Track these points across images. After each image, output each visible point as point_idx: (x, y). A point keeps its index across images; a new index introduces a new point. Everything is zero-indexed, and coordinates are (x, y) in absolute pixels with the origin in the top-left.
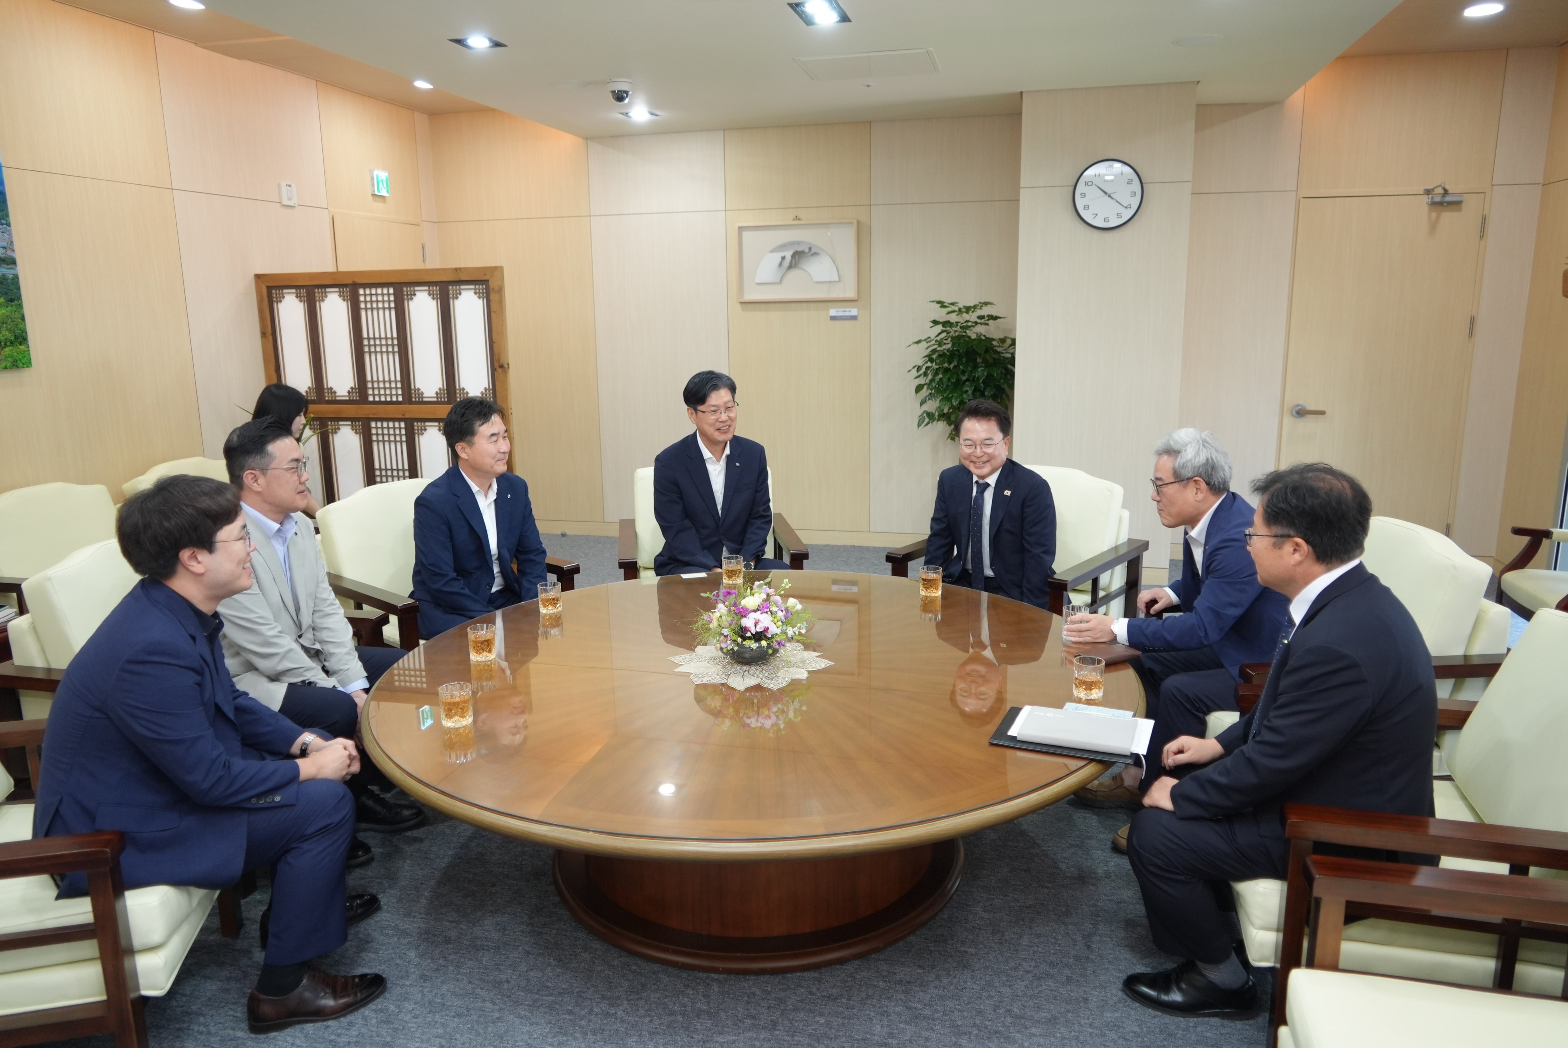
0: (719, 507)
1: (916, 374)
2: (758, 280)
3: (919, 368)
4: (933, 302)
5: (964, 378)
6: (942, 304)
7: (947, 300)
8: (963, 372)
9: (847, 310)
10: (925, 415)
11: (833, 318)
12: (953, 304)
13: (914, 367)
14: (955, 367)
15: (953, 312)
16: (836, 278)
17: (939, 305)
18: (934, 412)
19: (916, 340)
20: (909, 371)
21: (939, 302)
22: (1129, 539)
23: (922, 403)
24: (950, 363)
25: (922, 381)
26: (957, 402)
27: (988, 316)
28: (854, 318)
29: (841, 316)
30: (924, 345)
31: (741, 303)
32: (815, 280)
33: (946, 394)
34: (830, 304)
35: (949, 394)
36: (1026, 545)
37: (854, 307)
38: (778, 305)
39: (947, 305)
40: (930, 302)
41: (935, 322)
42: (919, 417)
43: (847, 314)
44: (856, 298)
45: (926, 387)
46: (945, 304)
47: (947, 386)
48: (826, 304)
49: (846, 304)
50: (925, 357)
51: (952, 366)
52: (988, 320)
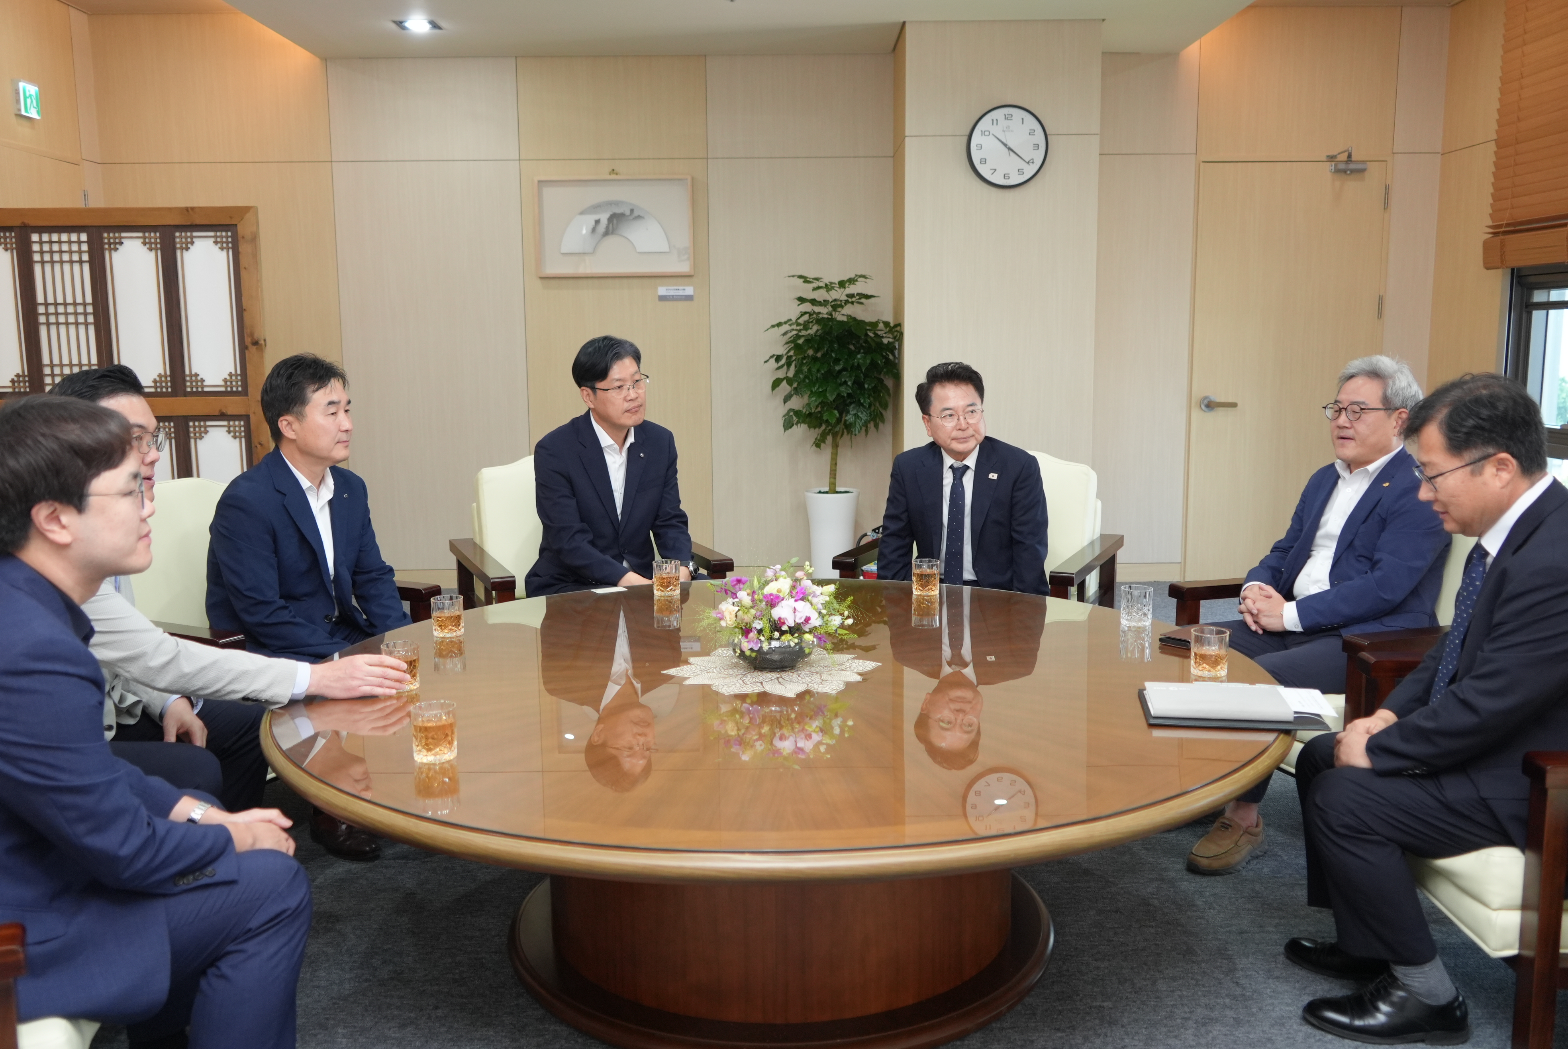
0: (619, 511)
1: (776, 365)
2: (564, 250)
3: (778, 358)
4: (793, 276)
5: (837, 368)
6: (806, 280)
7: (811, 275)
8: (837, 361)
9: (680, 288)
10: (792, 413)
11: (662, 298)
12: (817, 279)
13: (772, 357)
14: (823, 355)
15: (819, 288)
16: (668, 250)
17: (802, 280)
18: (801, 409)
19: (775, 323)
20: (766, 362)
21: (800, 277)
22: (1101, 535)
23: (786, 399)
24: (817, 351)
25: (781, 374)
26: (834, 397)
27: (858, 294)
28: (689, 298)
29: (673, 296)
30: (786, 328)
31: (541, 278)
32: (638, 251)
33: (816, 388)
34: (658, 281)
35: (818, 389)
36: (1014, 535)
37: (688, 285)
38: (590, 281)
39: (811, 280)
40: (789, 277)
41: (801, 300)
42: (784, 416)
43: (681, 293)
44: (692, 273)
45: (785, 382)
46: (808, 279)
47: (817, 379)
48: (652, 281)
49: (680, 280)
50: (787, 343)
51: (819, 355)
52: (860, 299)
